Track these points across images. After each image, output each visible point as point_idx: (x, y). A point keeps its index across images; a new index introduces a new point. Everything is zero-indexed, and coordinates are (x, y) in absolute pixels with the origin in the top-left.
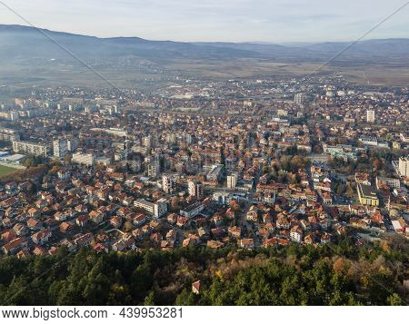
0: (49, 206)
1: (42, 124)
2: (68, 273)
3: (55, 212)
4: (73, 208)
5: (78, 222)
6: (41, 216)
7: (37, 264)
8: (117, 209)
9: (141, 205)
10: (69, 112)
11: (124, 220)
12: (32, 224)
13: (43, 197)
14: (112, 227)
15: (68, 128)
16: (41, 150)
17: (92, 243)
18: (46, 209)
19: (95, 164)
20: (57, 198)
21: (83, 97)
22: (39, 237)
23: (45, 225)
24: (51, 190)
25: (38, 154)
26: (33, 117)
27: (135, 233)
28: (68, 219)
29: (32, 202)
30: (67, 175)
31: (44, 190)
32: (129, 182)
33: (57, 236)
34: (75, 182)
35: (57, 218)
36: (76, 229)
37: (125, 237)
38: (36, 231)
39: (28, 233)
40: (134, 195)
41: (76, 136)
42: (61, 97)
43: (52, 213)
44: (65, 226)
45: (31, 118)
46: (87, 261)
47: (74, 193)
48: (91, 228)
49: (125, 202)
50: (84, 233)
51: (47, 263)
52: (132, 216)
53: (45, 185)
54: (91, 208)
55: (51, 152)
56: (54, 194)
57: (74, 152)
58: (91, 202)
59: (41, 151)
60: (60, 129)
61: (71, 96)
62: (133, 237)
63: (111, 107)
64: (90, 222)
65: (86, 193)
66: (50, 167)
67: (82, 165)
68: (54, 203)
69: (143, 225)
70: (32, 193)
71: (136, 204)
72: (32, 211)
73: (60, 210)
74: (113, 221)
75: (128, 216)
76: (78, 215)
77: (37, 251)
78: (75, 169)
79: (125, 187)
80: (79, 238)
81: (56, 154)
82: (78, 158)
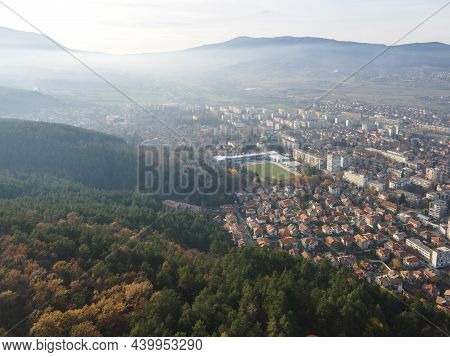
0: (318, 217)
1: (319, 137)
2: (329, 286)
3: (323, 224)
4: (340, 225)
5: (343, 241)
6: (310, 223)
7: (304, 266)
8: (386, 241)
9: (415, 246)
10: (345, 128)
11: (392, 256)
12: (303, 228)
13: (314, 207)
14: (377, 258)
15: (343, 144)
16: (314, 160)
17: (355, 266)
18: (315, 219)
19: (366, 186)
20: (326, 212)
21: (361, 112)
22: (307, 241)
23: (313, 233)
24: (321, 201)
25: (313, 165)
26: (312, 128)
27: (403, 274)
28: (334, 235)
29: (305, 208)
30: (337, 191)
31: (315, 200)
32: (402, 216)
33: (322, 248)
34: (344, 200)
35: (324, 231)
36: (340, 247)
37: (391, 274)
38: (305, 236)
39: (299, 236)
40: (408, 232)
41: (350, 153)
42: (340, 110)
43: (320, 224)
44: (330, 240)
45: (310, 129)
46: (347, 282)
47: (343, 211)
48: (353, 248)
49: (395, 236)
50: (347, 254)
51: (311, 268)
52: (403, 255)
53: (316, 196)
54: (357, 231)
55: (324, 165)
56: (324, 206)
57: (346, 169)
58: (358, 225)
59: (316, 163)
60: (335, 144)
61: (349, 111)
62: (400, 277)
63: (392, 128)
64: (355, 245)
65: (353, 215)
66: (322, 180)
67: (353, 184)
68: (323, 216)
69: (416, 269)
70: (305, 200)
71: (409, 243)
72: (304, 217)
73: (328, 224)
74: (379, 253)
75: (397, 253)
76: (343, 234)
77: (305, 254)
78: (346, 187)
79: (398, 220)
80: (342, 256)
81: (329, 168)
82: (349, 176)
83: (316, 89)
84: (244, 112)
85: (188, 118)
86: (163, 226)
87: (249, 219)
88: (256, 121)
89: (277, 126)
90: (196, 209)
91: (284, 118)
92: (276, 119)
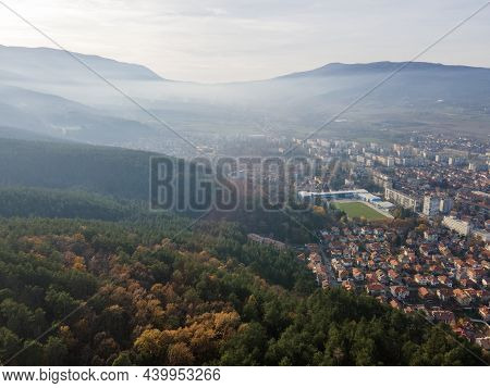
0: (410, 264)
1: (415, 176)
2: (424, 342)
3: (416, 273)
4: (436, 276)
5: (439, 294)
6: (401, 270)
7: (394, 315)
10: (448, 166)
12: (392, 275)
13: (406, 253)
14: (480, 317)
15: (444, 185)
16: (410, 203)
17: (452, 324)
18: (406, 266)
19: (470, 235)
20: (419, 259)
21: (469, 149)
22: (397, 290)
23: (404, 282)
24: (414, 248)
25: (406, 207)
26: (408, 165)
28: (428, 286)
29: (395, 254)
30: (434, 238)
31: (407, 246)
33: (414, 298)
34: (442, 249)
35: (417, 280)
36: (436, 300)
38: (395, 284)
39: (388, 283)
41: (451, 196)
42: (442, 146)
43: (412, 273)
44: (424, 291)
45: (406, 166)
46: (446, 341)
47: (440, 260)
48: (451, 303)
50: (443, 309)
51: (403, 320)
53: (409, 241)
54: (456, 284)
55: (420, 208)
56: (417, 253)
57: (447, 214)
58: (458, 278)
59: (411, 205)
60: (434, 185)
61: (454, 147)
64: (453, 300)
65: (453, 265)
66: (417, 224)
67: (454, 231)
68: (416, 263)
70: (397, 244)
72: (394, 263)
73: (422, 274)
74: (482, 312)
76: (439, 286)
77: (394, 304)
78: (445, 234)
80: (436, 311)
81: (426, 211)
82: (450, 222)
83: (415, 121)
84: (333, 146)
85: (274, 150)
86: (248, 259)
87: (334, 260)
88: (345, 156)
89: (369, 162)
90: (280, 245)
91: (377, 153)
92: (369, 155)
